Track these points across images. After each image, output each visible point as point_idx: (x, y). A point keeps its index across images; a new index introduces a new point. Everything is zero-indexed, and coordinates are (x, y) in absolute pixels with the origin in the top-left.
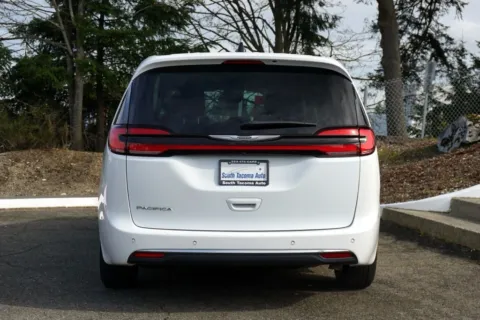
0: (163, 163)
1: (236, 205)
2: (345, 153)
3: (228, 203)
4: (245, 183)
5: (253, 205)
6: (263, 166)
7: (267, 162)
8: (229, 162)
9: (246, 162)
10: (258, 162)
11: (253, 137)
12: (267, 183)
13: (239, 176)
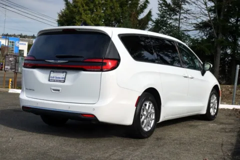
0: (32, 71)
1: (54, 90)
2: (96, 70)
3: (51, 89)
4: (57, 81)
5: (59, 90)
6: (64, 74)
7: (66, 72)
8: (54, 72)
9: (59, 72)
10: (63, 72)
11: (59, 61)
12: (64, 82)
13: (56, 78)
